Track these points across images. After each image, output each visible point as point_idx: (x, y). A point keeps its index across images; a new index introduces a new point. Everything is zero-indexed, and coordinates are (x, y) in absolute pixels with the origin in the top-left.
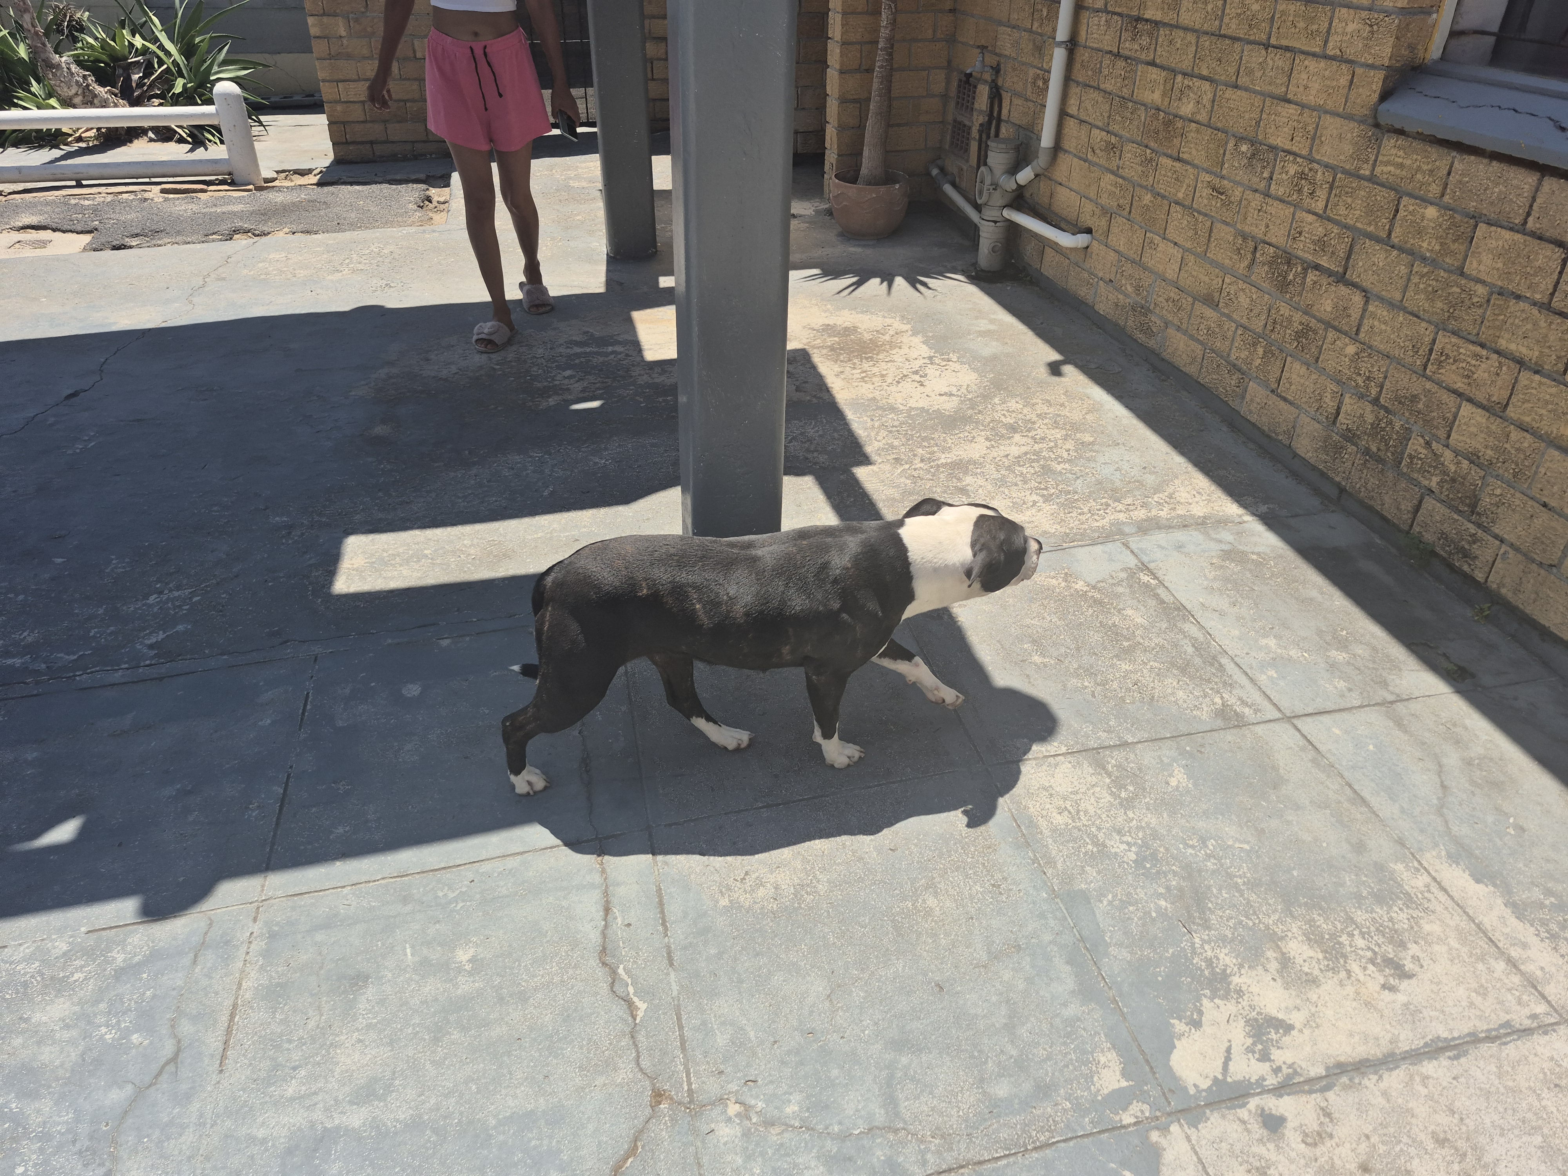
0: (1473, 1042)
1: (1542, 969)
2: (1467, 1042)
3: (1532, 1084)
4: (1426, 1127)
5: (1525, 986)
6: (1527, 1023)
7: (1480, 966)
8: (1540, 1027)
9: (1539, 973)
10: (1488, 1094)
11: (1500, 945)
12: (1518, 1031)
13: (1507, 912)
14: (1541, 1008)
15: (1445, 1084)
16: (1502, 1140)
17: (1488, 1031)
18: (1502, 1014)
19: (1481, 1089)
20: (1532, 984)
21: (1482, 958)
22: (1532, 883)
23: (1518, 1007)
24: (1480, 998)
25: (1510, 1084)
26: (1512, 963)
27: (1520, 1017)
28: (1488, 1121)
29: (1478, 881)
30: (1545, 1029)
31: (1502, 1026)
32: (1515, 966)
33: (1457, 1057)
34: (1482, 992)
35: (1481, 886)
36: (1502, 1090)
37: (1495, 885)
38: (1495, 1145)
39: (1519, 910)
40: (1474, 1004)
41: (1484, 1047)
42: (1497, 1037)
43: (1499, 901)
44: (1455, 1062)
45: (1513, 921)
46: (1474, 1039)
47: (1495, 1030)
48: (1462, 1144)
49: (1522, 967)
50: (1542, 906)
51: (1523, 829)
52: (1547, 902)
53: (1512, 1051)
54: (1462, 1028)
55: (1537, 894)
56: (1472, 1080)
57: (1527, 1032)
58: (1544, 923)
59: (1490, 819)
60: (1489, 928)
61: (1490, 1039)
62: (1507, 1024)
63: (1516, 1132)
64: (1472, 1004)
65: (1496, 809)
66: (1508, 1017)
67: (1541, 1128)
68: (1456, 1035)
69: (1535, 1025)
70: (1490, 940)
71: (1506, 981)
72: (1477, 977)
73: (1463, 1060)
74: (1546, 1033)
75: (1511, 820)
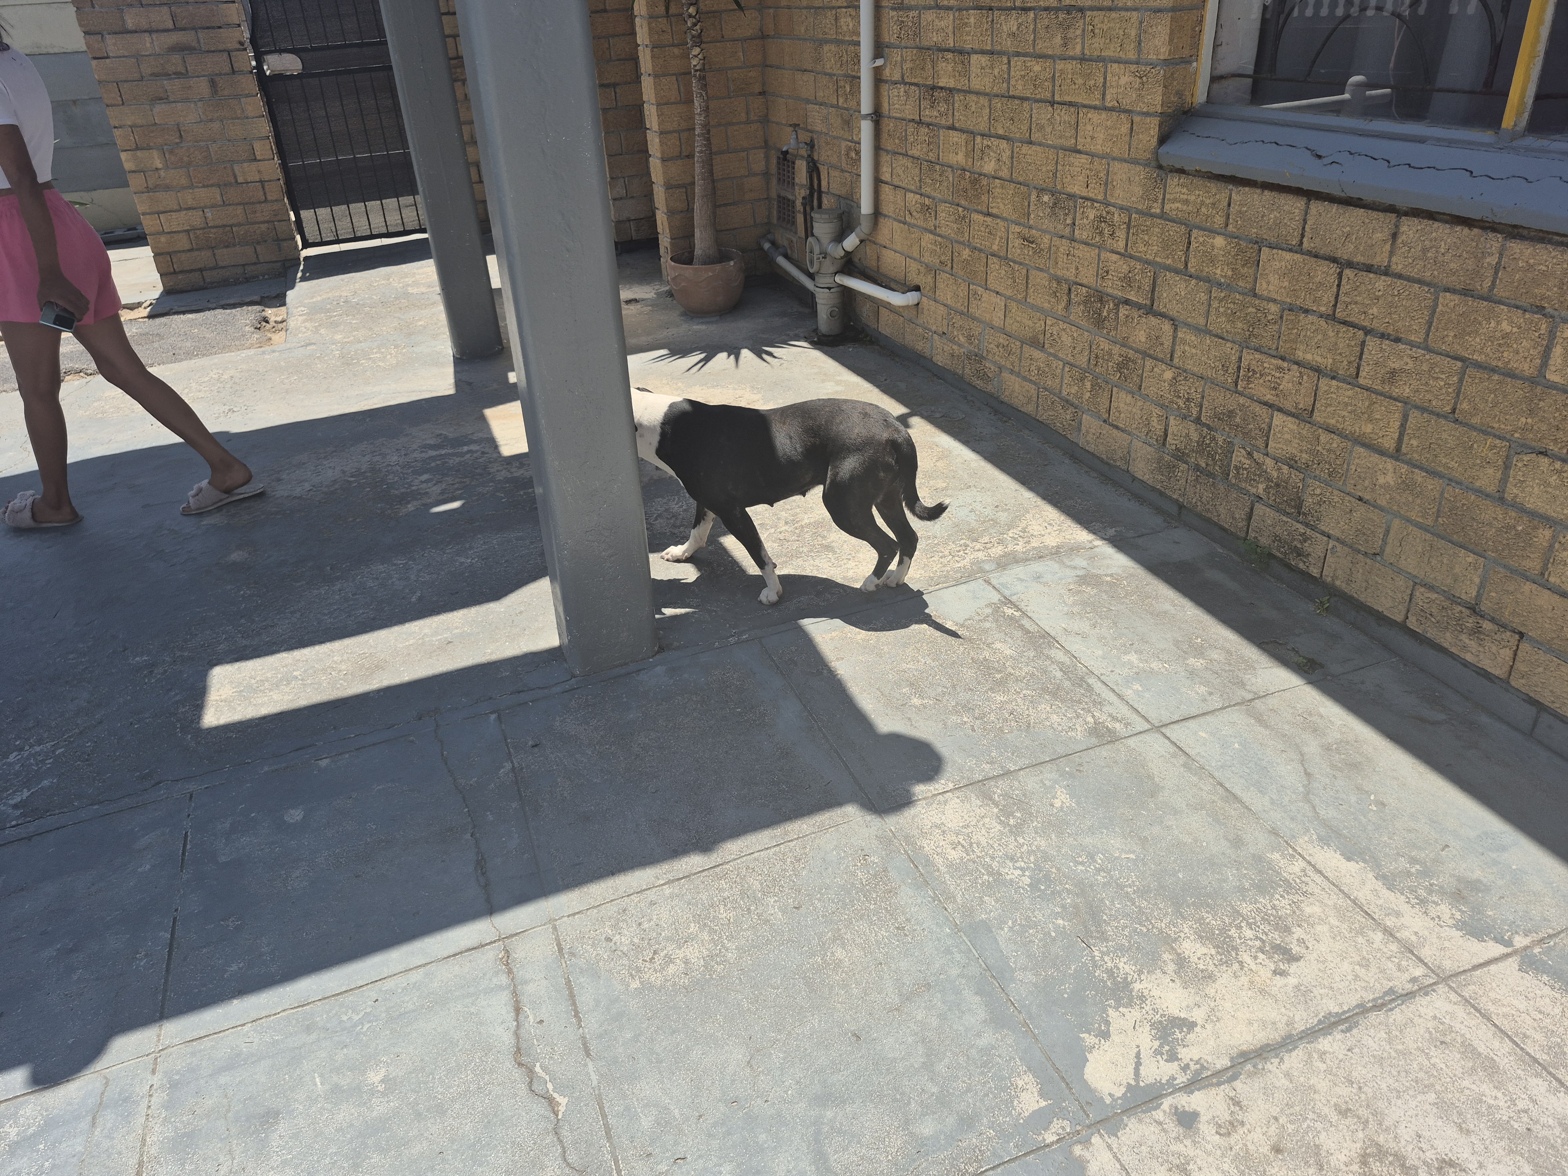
0: (1362, 1013)
1: (1416, 933)
2: (1357, 1014)
3: (1420, 1045)
4: (1328, 1101)
5: (1402, 953)
6: (1409, 987)
7: (1360, 940)
8: (1420, 989)
9: (1414, 938)
10: (1380, 1061)
11: (1376, 917)
12: (1402, 995)
13: (1379, 885)
14: (1419, 971)
15: (1341, 1057)
16: (1400, 1101)
17: (1374, 1000)
18: (1385, 982)
19: (1374, 1056)
20: (1409, 949)
21: (1361, 932)
22: (1398, 854)
23: (1399, 974)
24: (1363, 970)
25: (1400, 1047)
26: (1389, 932)
27: (1401, 983)
28: (1384, 1086)
29: (1349, 859)
30: (1425, 990)
31: (1386, 993)
32: (1391, 935)
33: (1349, 1030)
34: (1365, 964)
35: (1352, 865)
36: (1393, 1054)
37: (1365, 861)
38: (1394, 1108)
39: (1389, 881)
40: (1359, 977)
41: (1372, 1016)
42: (1383, 1005)
43: (1370, 875)
44: (1348, 1035)
45: (1385, 892)
46: (1363, 1010)
47: (1380, 998)
48: (1363, 1112)
49: (1398, 935)
50: (1409, 874)
51: (1383, 804)
52: (1413, 870)
53: (1398, 1015)
54: (1351, 1001)
55: (1403, 863)
56: (1365, 1049)
57: (1409, 996)
58: (1413, 890)
59: (1353, 799)
60: (1364, 902)
61: (1378, 1006)
62: (1391, 991)
63: (1411, 1092)
64: (1357, 977)
65: (1358, 789)
66: (1391, 984)
67: (1433, 1085)
68: (1346, 1009)
69: (1416, 987)
70: (1366, 913)
71: (1385, 950)
72: (1358, 950)
73: (1355, 1031)
74: (1426, 994)
75: (1372, 797)
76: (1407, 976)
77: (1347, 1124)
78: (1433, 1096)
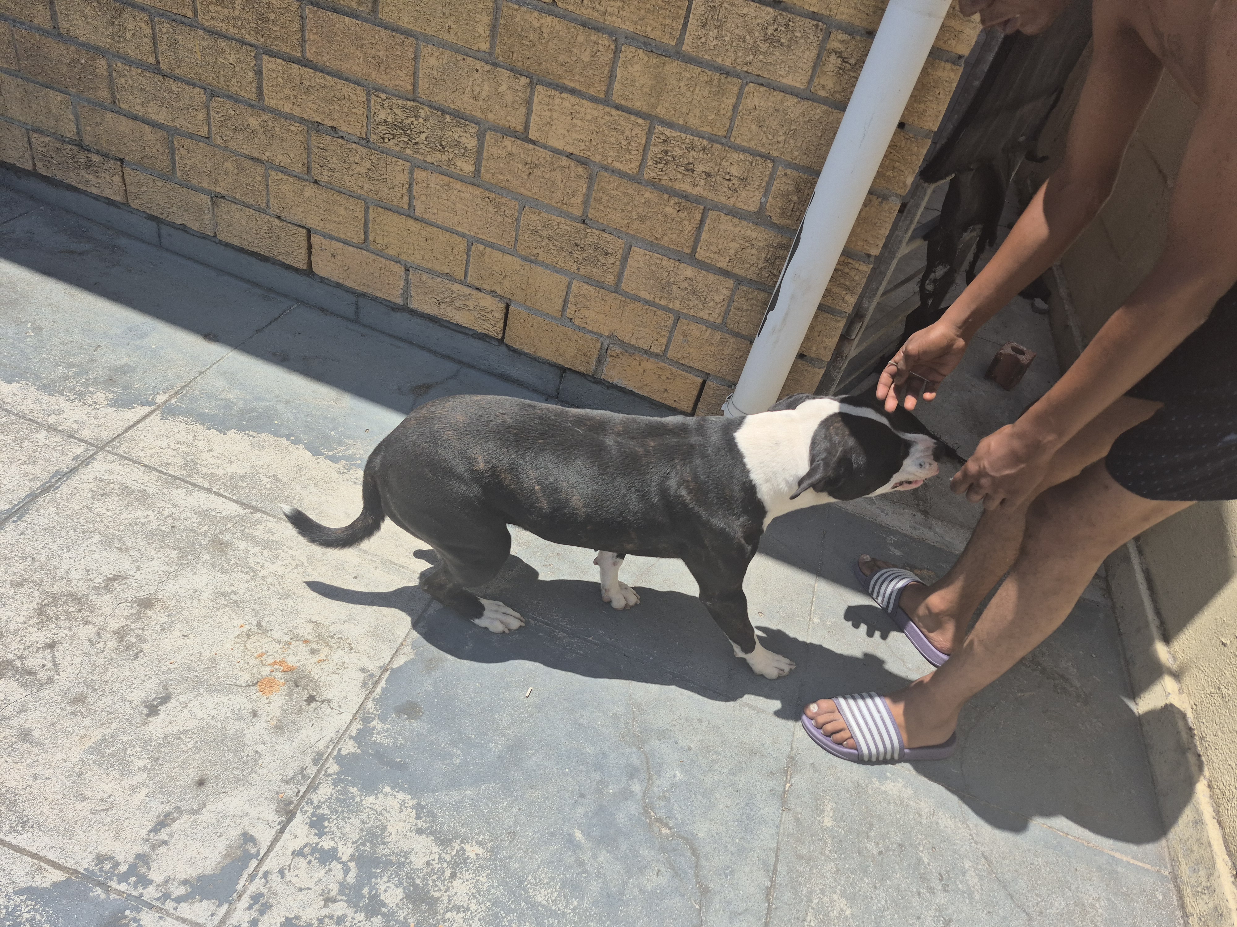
0: (32, 500)
1: (76, 421)
2: (27, 503)
5: (65, 440)
6: (73, 464)
7: (26, 443)
8: (82, 462)
9: (75, 426)
11: (39, 420)
12: (66, 473)
13: (40, 395)
14: (80, 449)
17: (42, 486)
18: (51, 468)
19: (45, 529)
20: (71, 435)
23: (63, 458)
25: (68, 512)
26: (53, 429)
27: (65, 462)
29: (10, 382)
30: (86, 461)
31: (52, 477)
33: (19, 519)
34: (32, 461)
35: (15, 387)
37: (26, 379)
39: (50, 389)
40: (26, 473)
41: (41, 499)
42: (50, 486)
43: (32, 389)
45: (47, 399)
46: (32, 497)
47: (47, 482)
48: (37, 576)
49: (60, 428)
50: (67, 377)
51: (40, 329)
53: (64, 490)
56: (37, 527)
57: (74, 470)
59: (11, 331)
60: (27, 412)
62: (57, 472)
65: (15, 322)
66: (56, 468)
67: (97, 529)
68: (15, 502)
69: (79, 462)
70: (31, 420)
71: (50, 444)
72: (24, 452)
73: (26, 517)
74: (88, 464)
76: (71, 456)
77: (24, 591)
78: (98, 536)
